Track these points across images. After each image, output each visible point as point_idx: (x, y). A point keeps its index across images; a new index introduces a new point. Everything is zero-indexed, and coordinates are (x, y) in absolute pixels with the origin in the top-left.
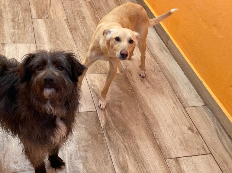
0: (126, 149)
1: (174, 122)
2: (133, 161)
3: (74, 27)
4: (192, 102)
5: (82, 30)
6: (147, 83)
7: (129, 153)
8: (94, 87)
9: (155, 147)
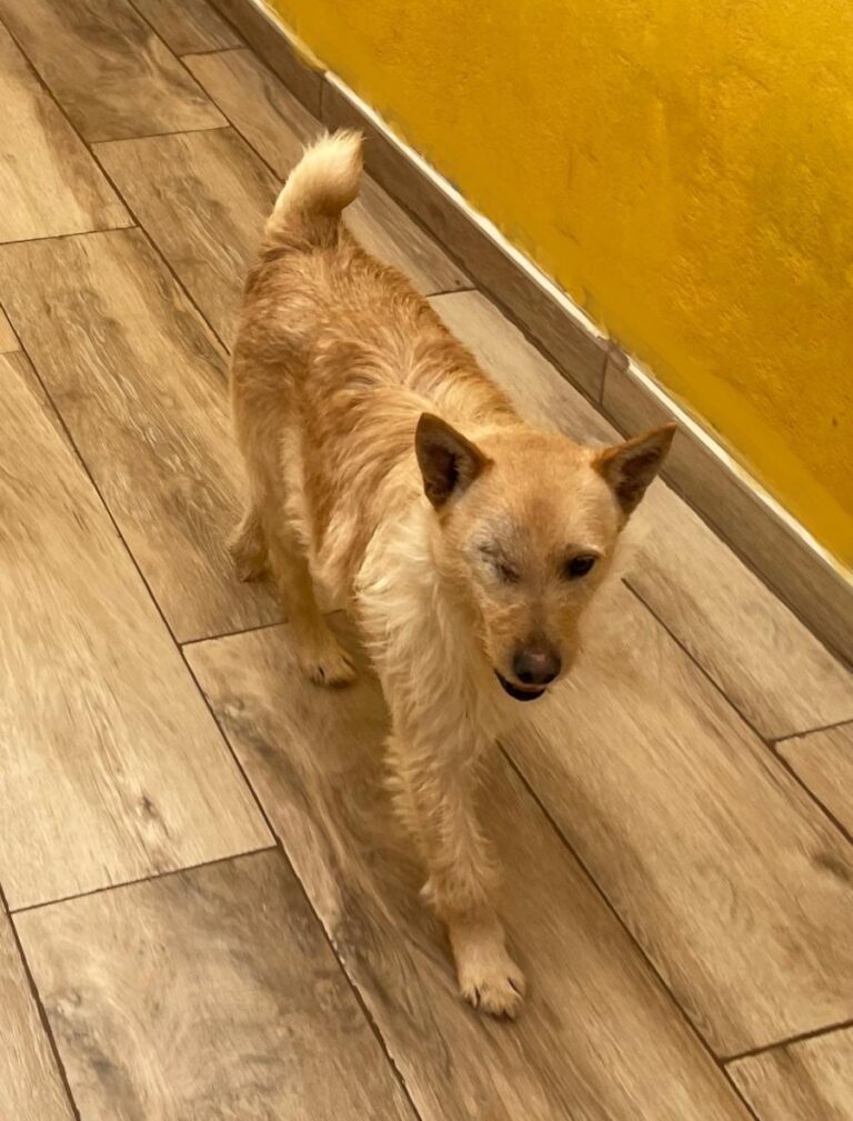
1: (729, 837)
3: (67, 387)
4: (806, 705)
5: (116, 395)
9: (648, 1002)
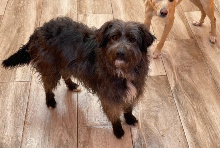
0: (195, 111)
2: (201, 123)
6: (218, 48)
7: (198, 115)
8: (165, 52)
